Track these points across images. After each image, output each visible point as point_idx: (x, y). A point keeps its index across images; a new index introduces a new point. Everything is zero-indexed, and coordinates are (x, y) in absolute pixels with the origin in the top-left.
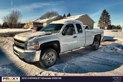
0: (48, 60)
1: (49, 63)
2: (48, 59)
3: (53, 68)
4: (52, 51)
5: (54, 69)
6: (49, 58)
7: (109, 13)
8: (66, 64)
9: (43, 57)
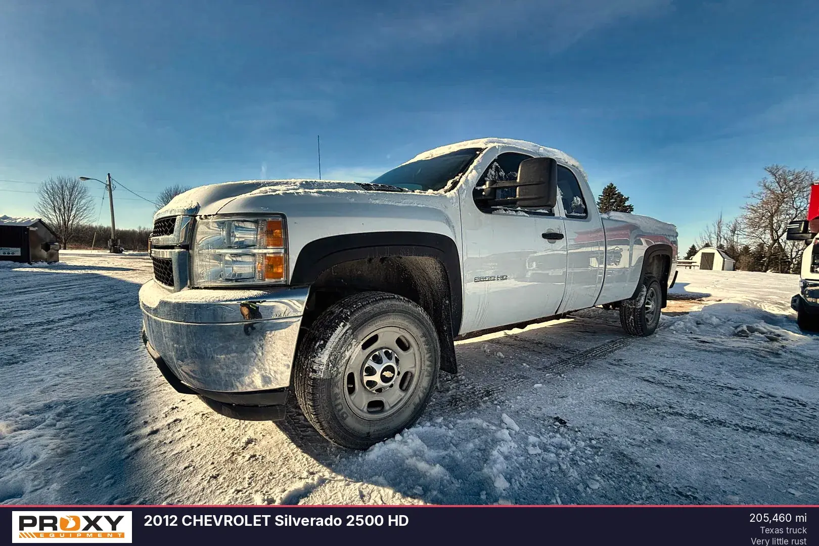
0: (371, 384)
1: (376, 405)
2: (371, 371)
3: (405, 450)
4: (404, 313)
5: (411, 461)
6: (379, 368)
7: (627, 199)
8: (501, 424)
9: (324, 357)
